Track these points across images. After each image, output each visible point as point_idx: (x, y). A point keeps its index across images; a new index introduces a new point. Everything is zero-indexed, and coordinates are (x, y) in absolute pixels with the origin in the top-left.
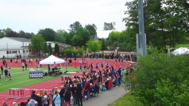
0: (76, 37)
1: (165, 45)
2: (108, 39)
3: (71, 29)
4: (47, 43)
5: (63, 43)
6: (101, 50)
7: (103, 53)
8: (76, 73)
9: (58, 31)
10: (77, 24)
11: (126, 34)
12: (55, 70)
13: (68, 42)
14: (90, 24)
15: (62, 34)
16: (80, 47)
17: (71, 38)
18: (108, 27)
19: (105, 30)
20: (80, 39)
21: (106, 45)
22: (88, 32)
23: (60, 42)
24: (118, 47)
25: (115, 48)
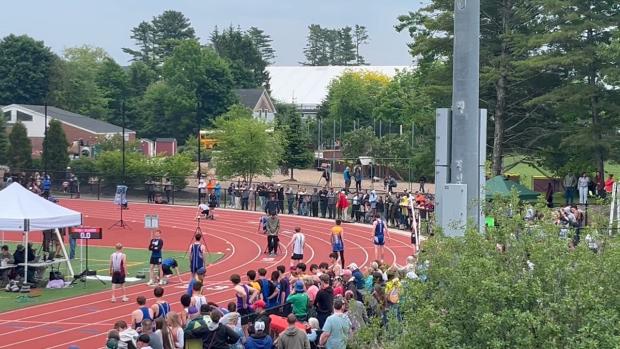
0: (163, 92)
1: (603, 159)
2: (323, 111)
3: (138, 49)
4: (8, 114)
5: (95, 115)
6: (280, 163)
7: (292, 179)
8: (134, 280)
9: (70, 51)
10: (172, 25)
11: (413, 93)
12: (26, 264)
13: (120, 115)
14: (235, 30)
15: (94, 72)
16: (178, 141)
17: (137, 94)
18: (327, 49)
19: (310, 62)
20: (180, 103)
21: (307, 141)
22: (224, 70)
23: (80, 113)
24: (368, 155)
25: (351, 162)
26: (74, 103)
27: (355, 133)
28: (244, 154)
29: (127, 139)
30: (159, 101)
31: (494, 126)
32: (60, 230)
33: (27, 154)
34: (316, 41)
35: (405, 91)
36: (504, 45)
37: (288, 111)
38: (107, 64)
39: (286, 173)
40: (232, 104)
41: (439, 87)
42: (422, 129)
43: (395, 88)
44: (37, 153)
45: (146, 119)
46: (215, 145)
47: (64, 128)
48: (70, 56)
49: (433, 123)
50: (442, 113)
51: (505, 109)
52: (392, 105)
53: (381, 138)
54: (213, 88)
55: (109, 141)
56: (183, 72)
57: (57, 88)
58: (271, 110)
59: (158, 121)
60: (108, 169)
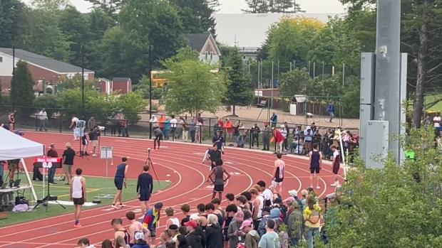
0: (119, 37)
2: (262, 54)
5: (59, 57)
6: (224, 101)
7: (234, 115)
8: (91, 204)
11: (344, 37)
13: (80, 58)
15: (57, 18)
16: (132, 80)
17: (96, 38)
19: (252, 9)
20: (135, 46)
21: (248, 81)
22: (173, 17)
23: (44, 55)
24: (302, 94)
25: (287, 100)
26: (40, 46)
27: (292, 72)
28: (191, 93)
29: (86, 78)
30: (116, 44)
31: (417, 68)
32: (24, 159)
35: (337, 35)
37: (231, 53)
38: (68, 10)
39: (229, 109)
40: (180, 47)
41: (367, 32)
42: (352, 70)
43: (328, 33)
44: (6, 91)
45: (104, 60)
46: (166, 84)
47: (29, 68)
48: (36, 4)
50: (367, 57)
51: (428, 52)
52: (325, 49)
53: (315, 78)
54: (163, 33)
55: (70, 80)
56: (137, 19)
57: (24, 33)
58: (216, 53)
59: (114, 62)
60: (69, 105)
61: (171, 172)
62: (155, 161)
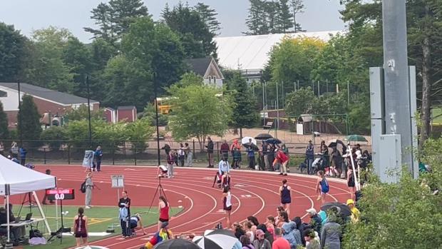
0: (122, 66)
2: (266, 75)
3: (98, 27)
5: (63, 89)
6: (230, 125)
8: (104, 234)
9: (38, 33)
10: (127, 5)
11: (346, 55)
12: (8, 225)
13: (84, 88)
14: (184, 6)
15: (60, 50)
16: (136, 107)
17: (99, 68)
18: (267, 19)
19: (252, 32)
20: (138, 74)
21: (253, 103)
22: (175, 43)
23: (48, 88)
24: (308, 113)
25: (293, 120)
26: (44, 78)
27: (297, 92)
28: (197, 118)
29: (91, 109)
30: (119, 73)
31: (422, 81)
33: (5, 126)
34: (257, 12)
35: (339, 53)
36: (427, 8)
37: (235, 76)
38: (71, 42)
39: (236, 132)
40: (184, 73)
41: (371, 49)
42: (357, 87)
43: (331, 51)
44: (13, 125)
45: (108, 90)
46: (171, 110)
47: (35, 102)
48: (38, 37)
49: (368, 81)
50: (375, 72)
51: (431, 65)
52: (328, 67)
53: (320, 97)
54: (166, 59)
55: (76, 112)
56: (139, 47)
57: (27, 67)
58: (219, 77)
59: (118, 91)
60: (76, 137)
61: (183, 198)
62: (166, 187)
